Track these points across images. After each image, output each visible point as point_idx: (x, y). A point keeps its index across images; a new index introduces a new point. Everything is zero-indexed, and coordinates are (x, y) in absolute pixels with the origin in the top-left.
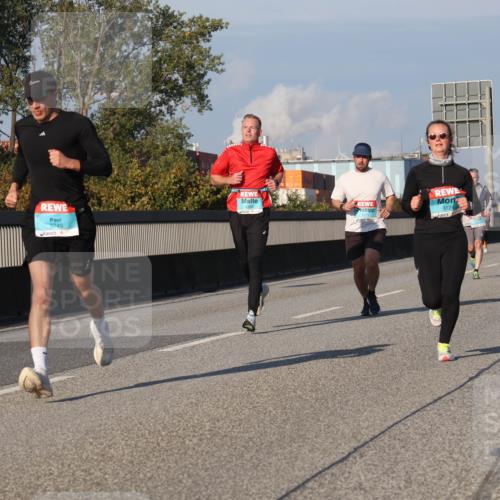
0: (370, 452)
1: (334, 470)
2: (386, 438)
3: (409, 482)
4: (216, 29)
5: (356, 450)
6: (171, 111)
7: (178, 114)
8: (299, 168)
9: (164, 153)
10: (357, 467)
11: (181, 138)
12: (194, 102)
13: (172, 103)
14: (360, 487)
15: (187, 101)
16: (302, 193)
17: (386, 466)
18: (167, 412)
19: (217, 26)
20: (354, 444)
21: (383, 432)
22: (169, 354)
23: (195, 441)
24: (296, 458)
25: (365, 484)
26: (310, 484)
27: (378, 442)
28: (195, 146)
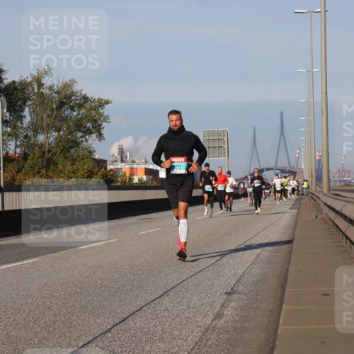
0: (171, 294)
1: (155, 302)
2: (179, 287)
3: (188, 307)
4: (106, 104)
5: (165, 293)
6: (86, 140)
7: (90, 142)
8: (143, 166)
9: (83, 159)
10: (165, 300)
11: (91, 152)
12: (97, 137)
13: (87, 137)
14: (167, 309)
15: (94, 136)
16: (145, 178)
17: (179, 300)
18: (81, 275)
19: (107, 102)
20: (165, 290)
21: (177, 285)
22: (83, 250)
23: (94, 289)
24: (139, 296)
25: (169, 308)
26: (144, 308)
27: (175, 289)
28: (97, 156)
